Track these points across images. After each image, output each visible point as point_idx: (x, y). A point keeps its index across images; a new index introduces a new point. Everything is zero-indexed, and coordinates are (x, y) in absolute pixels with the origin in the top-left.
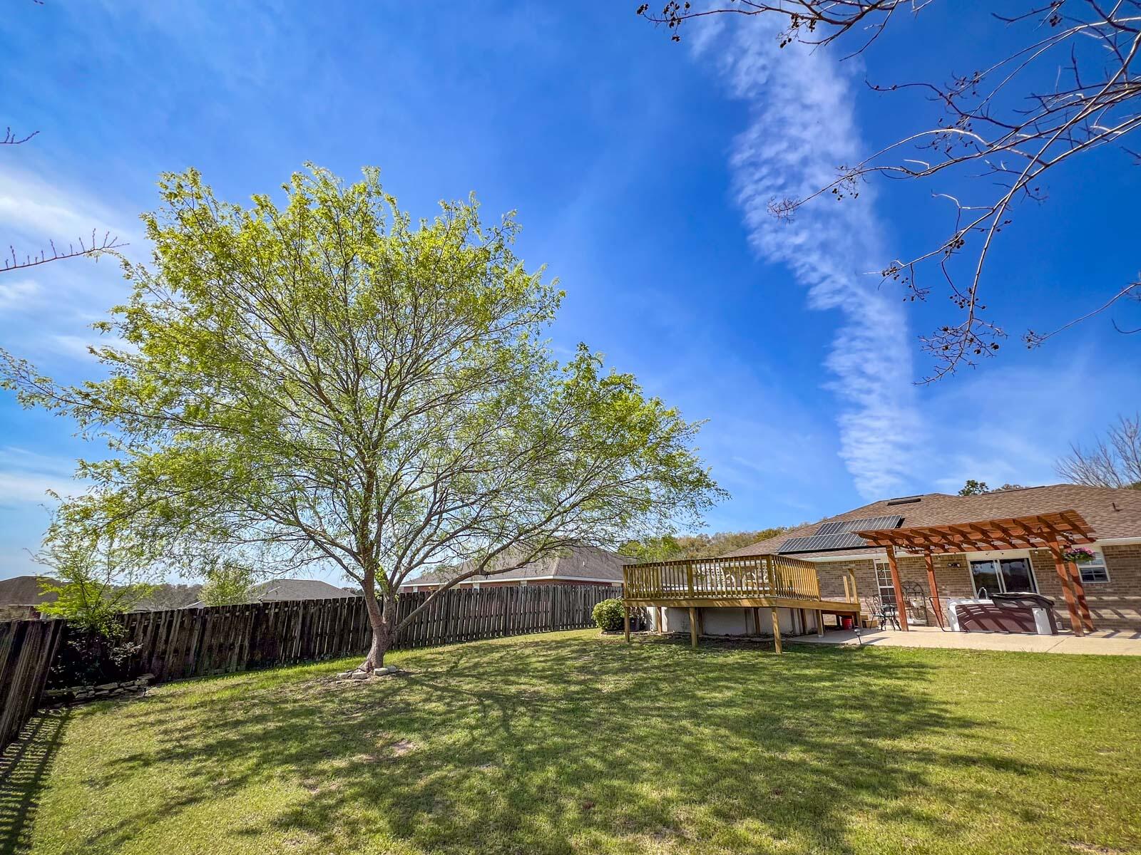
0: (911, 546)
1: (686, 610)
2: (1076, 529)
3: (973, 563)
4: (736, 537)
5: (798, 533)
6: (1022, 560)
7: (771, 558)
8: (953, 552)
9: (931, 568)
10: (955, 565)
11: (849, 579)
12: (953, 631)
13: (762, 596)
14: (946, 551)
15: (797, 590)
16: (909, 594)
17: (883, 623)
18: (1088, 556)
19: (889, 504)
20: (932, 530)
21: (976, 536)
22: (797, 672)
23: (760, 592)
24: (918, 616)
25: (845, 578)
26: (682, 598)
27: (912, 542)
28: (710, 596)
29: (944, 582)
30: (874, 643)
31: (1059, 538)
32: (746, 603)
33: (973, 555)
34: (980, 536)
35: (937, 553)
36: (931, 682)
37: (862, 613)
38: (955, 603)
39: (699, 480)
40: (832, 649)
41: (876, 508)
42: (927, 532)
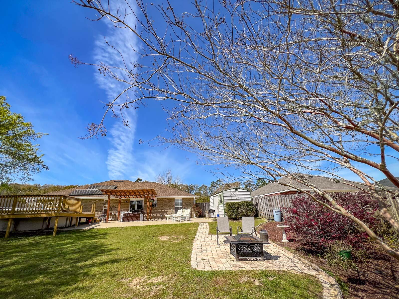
0: (116, 196)
1: (7, 220)
2: (153, 194)
3: (131, 201)
4: (55, 187)
5: (81, 188)
6: (142, 201)
7: (62, 196)
8: (127, 198)
9: (120, 202)
10: (127, 202)
11: (94, 206)
12: (121, 222)
13: (53, 212)
14: (125, 197)
15: (70, 209)
16: (112, 210)
17: (101, 220)
18: (153, 200)
19: (115, 182)
20: (122, 191)
21: (133, 194)
22: (59, 243)
23: (53, 210)
24: (113, 218)
25: (93, 205)
26: (6, 214)
27: (116, 194)
28: (24, 213)
29: (123, 207)
30: (94, 228)
31: (150, 196)
32: (44, 215)
33: (132, 199)
34: (134, 194)
35: (123, 198)
36: (107, 239)
37: (95, 217)
38: (123, 213)
39: (33, 159)
40: (78, 231)
41: (110, 182)
42: (121, 191)
